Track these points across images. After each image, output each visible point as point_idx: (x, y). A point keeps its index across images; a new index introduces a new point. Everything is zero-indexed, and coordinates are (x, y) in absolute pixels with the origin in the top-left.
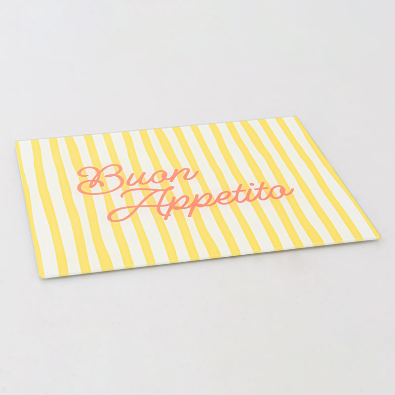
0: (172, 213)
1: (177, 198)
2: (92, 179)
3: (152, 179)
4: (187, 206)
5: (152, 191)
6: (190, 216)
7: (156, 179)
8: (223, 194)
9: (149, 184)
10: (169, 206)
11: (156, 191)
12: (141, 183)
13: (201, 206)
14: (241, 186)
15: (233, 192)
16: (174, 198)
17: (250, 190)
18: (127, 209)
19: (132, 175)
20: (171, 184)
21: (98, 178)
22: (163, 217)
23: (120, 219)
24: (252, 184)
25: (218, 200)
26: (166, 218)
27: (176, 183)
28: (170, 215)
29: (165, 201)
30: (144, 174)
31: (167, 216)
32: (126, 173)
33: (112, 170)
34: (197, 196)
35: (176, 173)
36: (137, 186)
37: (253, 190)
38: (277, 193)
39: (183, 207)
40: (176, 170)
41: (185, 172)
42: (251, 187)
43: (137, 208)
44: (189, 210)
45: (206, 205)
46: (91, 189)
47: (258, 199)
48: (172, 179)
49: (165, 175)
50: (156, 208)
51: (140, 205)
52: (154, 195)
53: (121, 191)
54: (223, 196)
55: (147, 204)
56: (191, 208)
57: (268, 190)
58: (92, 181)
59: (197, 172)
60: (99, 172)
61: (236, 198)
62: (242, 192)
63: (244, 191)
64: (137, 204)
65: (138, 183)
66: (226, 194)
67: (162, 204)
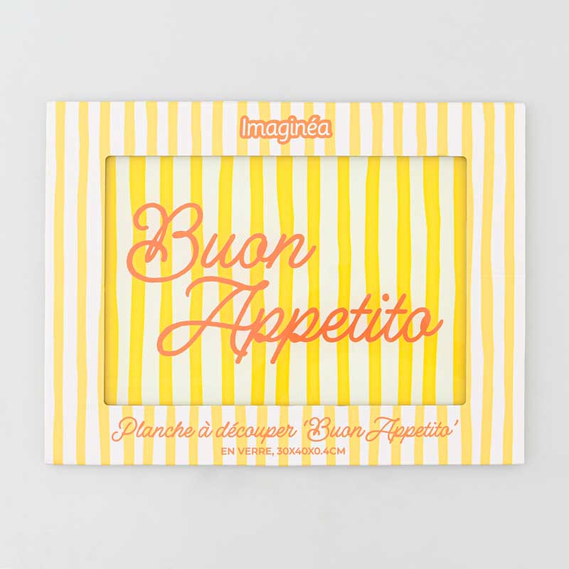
0: (249, 349)
1: (266, 313)
3: (240, 256)
4: (274, 336)
5: (234, 288)
6: (273, 361)
7: (247, 256)
8: (336, 316)
9: (234, 266)
10: (249, 331)
11: (241, 287)
12: (224, 265)
13: (296, 339)
14: (368, 298)
16: (262, 311)
17: (379, 312)
18: (188, 327)
19: (215, 238)
20: (267, 275)
22: (236, 356)
24: (386, 298)
25: (326, 328)
26: (238, 361)
28: (246, 353)
29: (247, 320)
30: (233, 237)
31: (242, 353)
34: (297, 311)
35: (281, 245)
36: (215, 271)
37: (383, 313)
39: (268, 338)
40: (284, 236)
41: (296, 242)
42: (382, 305)
43: (204, 324)
44: (276, 344)
45: (303, 338)
47: (383, 337)
48: (270, 261)
49: (263, 246)
50: (230, 331)
51: (209, 322)
52: (235, 298)
53: (189, 278)
54: (333, 322)
55: (219, 321)
56: (280, 340)
59: (313, 249)
61: (351, 330)
63: (369, 311)
64: (204, 318)
65: (217, 264)
66: (341, 315)
67: (242, 324)
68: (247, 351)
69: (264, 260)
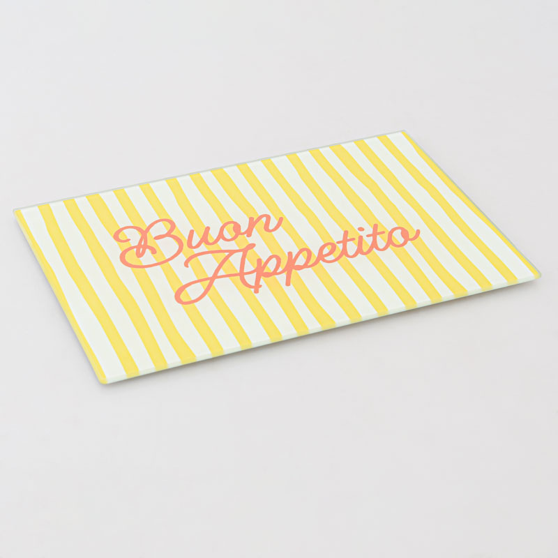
0: (262, 281)
1: (264, 260)
2: (136, 244)
3: (221, 236)
4: (280, 270)
5: (227, 254)
6: (288, 284)
7: (227, 234)
8: (326, 248)
9: (219, 243)
10: (255, 273)
11: (232, 252)
12: (207, 243)
13: (300, 268)
14: (346, 233)
15: (338, 242)
16: (259, 261)
17: (361, 238)
18: (199, 284)
19: (192, 232)
20: (250, 240)
21: (146, 242)
22: (253, 290)
23: (193, 298)
24: (361, 229)
25: (321, 257)
26: (256, 292)
27: (256, 237)
28: (261, 286)
29: (249, 267)
30: (208, 229)
31: (257, 287)
32: (183, 231)
33: (162, 228)
34: (290, 254)
35: (252, 223)
36: (203, 248)
37: (365, 238)
38: (398, 237)
39: (275, 273)
40: (251, 219)
41: (264, 219)
42: (361, 233)
43: (212, 279)
44: (284, 275)
45: (306, 266)
46: (140, 259)
47: (374, 249)
48: (249, 233)
49: (237, 227)
50: (238, 277)
51: (215, 276)
52: (230, 259)
53: (182, 257)
54: (326, 251)
55: (224, 274)
56: (286, 272)
57: (386, 235)
58: (138, 247)
59: (281, 220)
60: (144, 233)
61: (344, 252)
62: (351, 242)
63: (353, 239)
64: (210, 275)
65: (203, 244)
66: (330, 247)
67: (245, 271)
68: (260, 284)
69: (244, 233)
